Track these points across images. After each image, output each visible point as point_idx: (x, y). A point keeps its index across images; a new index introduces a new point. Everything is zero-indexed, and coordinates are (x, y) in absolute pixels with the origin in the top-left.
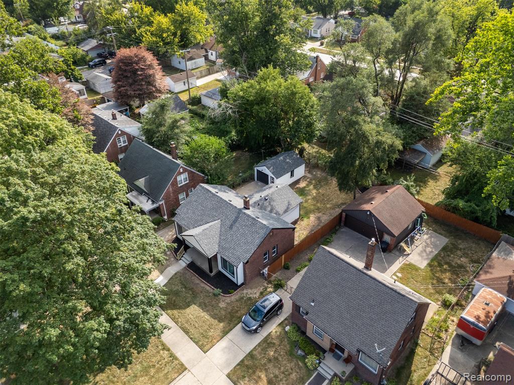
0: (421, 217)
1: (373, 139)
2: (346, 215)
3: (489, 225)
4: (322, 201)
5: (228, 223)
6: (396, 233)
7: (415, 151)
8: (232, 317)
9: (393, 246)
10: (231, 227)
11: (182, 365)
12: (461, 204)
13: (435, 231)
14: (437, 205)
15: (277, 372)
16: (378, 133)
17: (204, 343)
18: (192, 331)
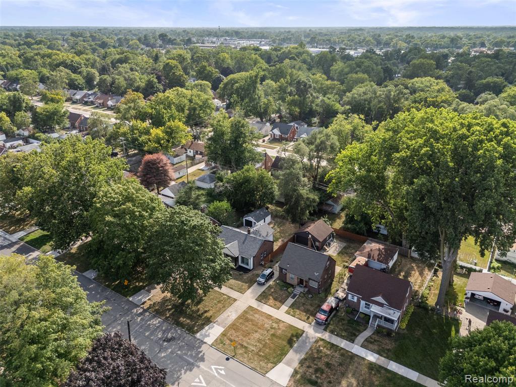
0: (332, 233)
1: (305, 196)
2: (297, 236)
3: (363, 235)
4: (283, 233)
5: (242, 241)
6: (321, 240)
7: (328, 204)
8: (251, 281)
9: (320, 248)
10: (244, 243)
11: (235, 299)
12: (349, 226)
13: (340, 241)
14: (340, 229)
15: (276, 295)
16: (307, 194)
17: (242, 291)
18: (234, 288)
